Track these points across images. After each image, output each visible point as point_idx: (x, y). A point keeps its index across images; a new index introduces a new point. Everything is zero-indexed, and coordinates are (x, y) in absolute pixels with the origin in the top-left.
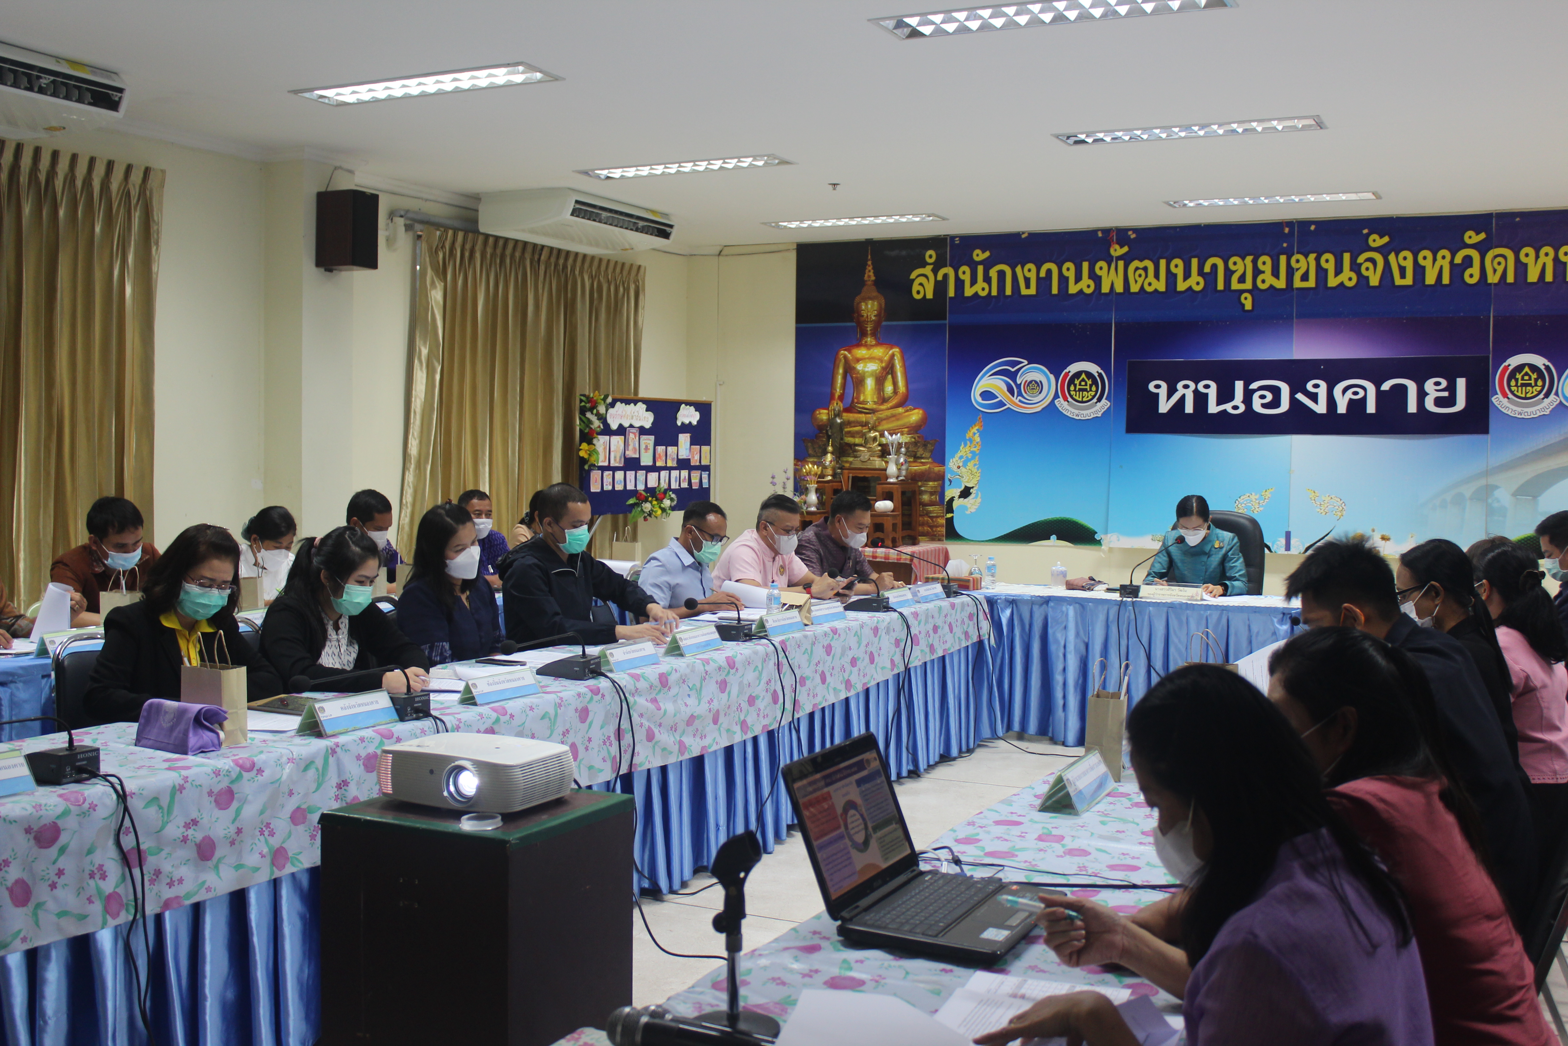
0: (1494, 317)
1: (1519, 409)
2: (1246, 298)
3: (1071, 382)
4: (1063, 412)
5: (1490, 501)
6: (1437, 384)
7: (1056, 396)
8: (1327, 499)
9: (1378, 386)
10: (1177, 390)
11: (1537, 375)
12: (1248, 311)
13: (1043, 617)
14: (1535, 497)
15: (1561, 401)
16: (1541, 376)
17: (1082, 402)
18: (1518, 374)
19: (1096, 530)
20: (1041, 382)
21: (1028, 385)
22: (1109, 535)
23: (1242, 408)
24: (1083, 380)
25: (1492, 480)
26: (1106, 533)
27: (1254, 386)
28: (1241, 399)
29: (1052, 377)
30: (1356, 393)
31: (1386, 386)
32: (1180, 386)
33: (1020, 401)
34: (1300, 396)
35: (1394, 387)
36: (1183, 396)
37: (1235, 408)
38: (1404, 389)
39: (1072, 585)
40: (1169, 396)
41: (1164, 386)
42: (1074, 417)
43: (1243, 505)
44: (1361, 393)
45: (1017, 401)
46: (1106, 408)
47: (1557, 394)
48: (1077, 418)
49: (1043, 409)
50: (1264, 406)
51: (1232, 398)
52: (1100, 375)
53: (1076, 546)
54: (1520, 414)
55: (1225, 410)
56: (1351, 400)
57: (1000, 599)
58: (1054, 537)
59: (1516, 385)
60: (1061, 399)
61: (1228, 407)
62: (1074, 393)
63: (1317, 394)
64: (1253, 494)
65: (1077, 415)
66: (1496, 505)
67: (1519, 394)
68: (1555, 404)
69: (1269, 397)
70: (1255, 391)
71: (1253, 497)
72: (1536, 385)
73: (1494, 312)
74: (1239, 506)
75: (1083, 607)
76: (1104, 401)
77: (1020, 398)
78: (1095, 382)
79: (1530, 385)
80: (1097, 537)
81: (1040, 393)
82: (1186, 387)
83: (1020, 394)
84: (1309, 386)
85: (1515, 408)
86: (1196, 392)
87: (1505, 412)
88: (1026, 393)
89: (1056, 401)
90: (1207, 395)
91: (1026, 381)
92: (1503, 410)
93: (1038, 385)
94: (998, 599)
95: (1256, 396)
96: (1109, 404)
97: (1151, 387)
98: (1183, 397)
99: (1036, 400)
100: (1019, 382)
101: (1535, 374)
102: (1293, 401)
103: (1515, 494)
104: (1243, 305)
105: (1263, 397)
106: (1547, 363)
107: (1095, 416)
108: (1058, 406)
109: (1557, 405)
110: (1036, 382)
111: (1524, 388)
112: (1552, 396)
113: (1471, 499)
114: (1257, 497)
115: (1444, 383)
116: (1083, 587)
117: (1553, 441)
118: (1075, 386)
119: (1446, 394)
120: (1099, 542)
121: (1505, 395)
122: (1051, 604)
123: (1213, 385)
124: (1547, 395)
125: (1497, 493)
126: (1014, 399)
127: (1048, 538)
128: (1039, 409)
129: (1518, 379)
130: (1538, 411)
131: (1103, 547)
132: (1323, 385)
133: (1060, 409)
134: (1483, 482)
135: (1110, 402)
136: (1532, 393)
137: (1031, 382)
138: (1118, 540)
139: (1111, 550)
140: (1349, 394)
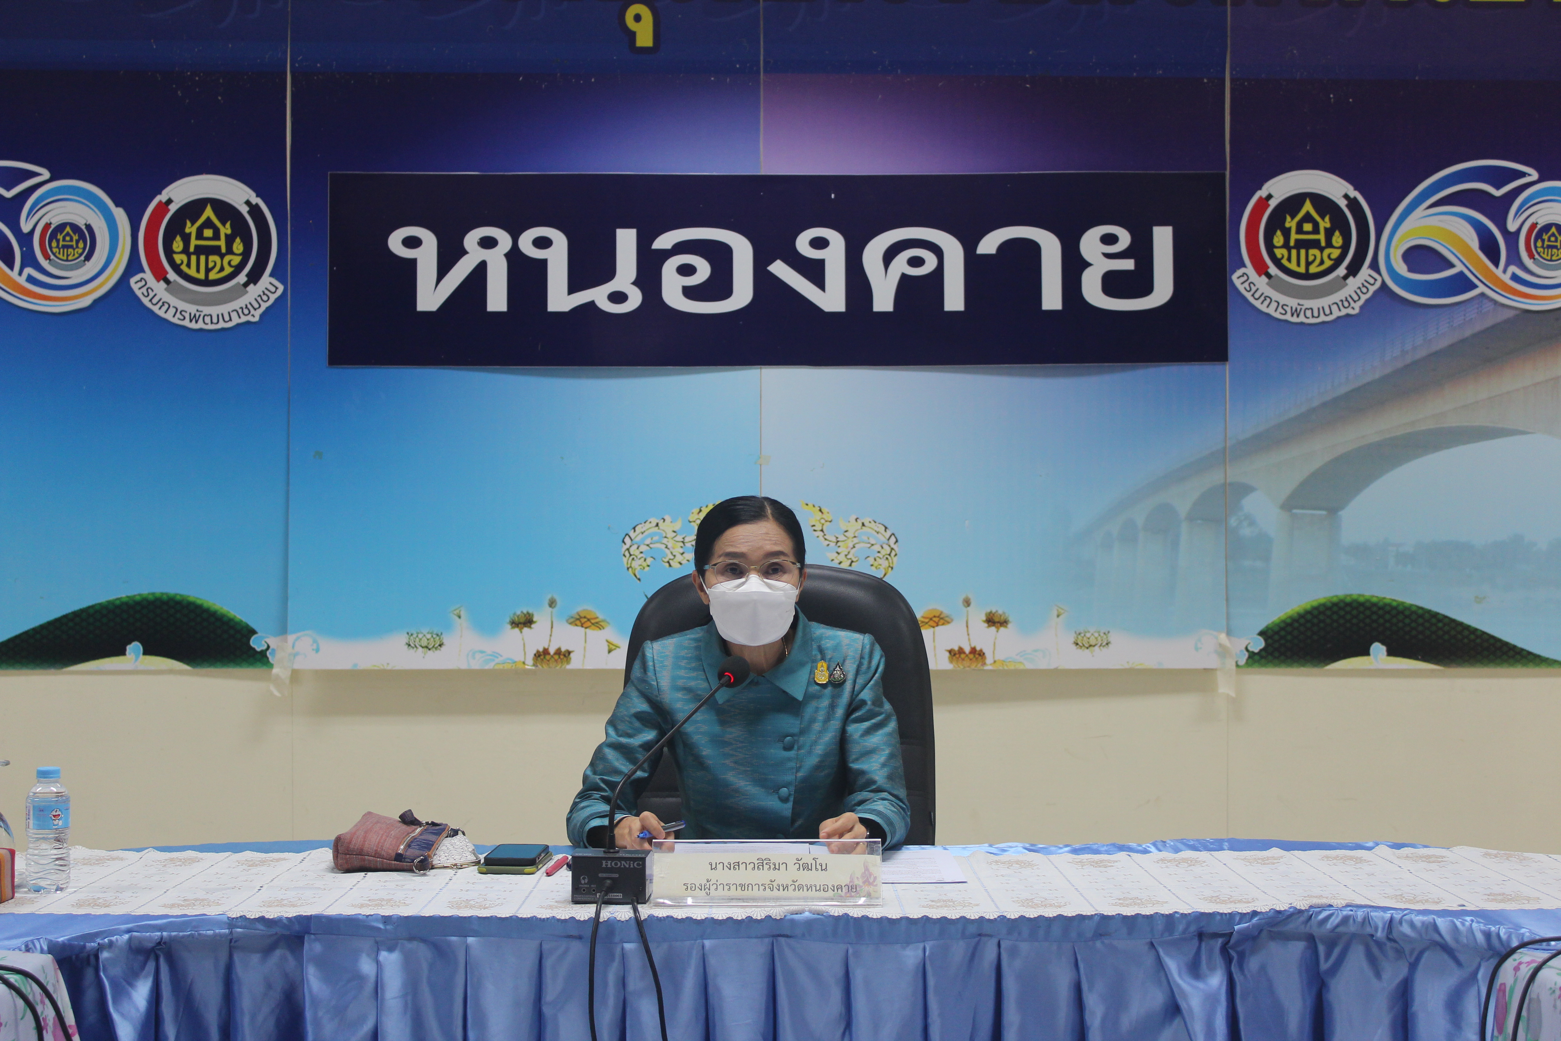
0: (1232, 80)
1: (1293, 302)
2: (638, 18)
3: (176, 227)
4: (155, 309)
5: (1233, 522)
6: (1110, 239)
7: (133, 267)
8: (854, 527)
9: (969, 247)
10: (465, 252)
11: (1331, 220)
12: (644, 50)
13: (276, 995)
14: (1333, 511)
15: (1384, 284)
16: (1339, 223)
17: (206, 283)
18: (1288, 218)
19: (253, 625)
20: (89, 227)
21: (53, 236)
22: (291, 638)
23: (635, 299)
24: (208, 224)
25: (1237, 473)
26: (283, 630)
27: (664, 241)
28: (633, 275)
29: (120, 215)
30: (916, 262)
31: (989, 245)
32: (471, 240)
33: (31, 279)
34: (779, 269)
35: (1007, 246)
36: (482, 267)
37: (618, 297)
38: (1032, 249)
39: (361, 853)
40: (443, 269)
41: (429, 239)
42: (186, 323)
43: (643, 548)
44: (931, 262)
45: (22, 280)
46: (273, 298)
47: (1374, 266)
48: (193, 325)
49: (96, 302)
50: (690, 293)
51: (608, 273)
52: (255, 210)
53: (199, 670)
54: (1296, 312)
55: (592, 303)
56: (904, 277)
57: (111, 944)
58: (134, 648)
59: (1286, 245)
60: (148, 275)
61: (599, 296)
62: (184, 257)
63: (821, 263)
64: (667, 518)
65: (194, 318)
66: (1246, 531)
67: (1293, 266)
68: (1372, 289)
69: (703, 270)
70: (666, 254)
71: (667, 527)
72: (1329, 245)
73: (1232, 69)
74: (633, 550)
75: (441, 952)
76: (266, 280)
77: (28, 271)
78: (240, 229)
79: (1316, 244)
80: (256, 643)
81: (88, 258)
82: (488, 243)
83: (29, 260)
84: (803, 244)
85: (1283, 299)
86: (514, 256)
87: (1263, 308)
88: (47, 257)
89: (133, 281)
90: (543, 264)
91: (48, 225)
92: (1257, 304)
93: (82, 237)
94: (101, 948)
95: (670, 267)
96: (281, 288)
97: (395, 242)
98: (481, 269)
99: (77, 276)
100: (26, 228)
101: (1327, 219)
102: (762, 278)
103: (1288, 505)
104: (632, 35)
105: (686, 270)
106: (1354, 193)
107: (244, 319)
108: (139, 293)
109: (1376, 293)
110: (75, 228)
111: (1303, 252)
112: (1365, 272)
113: (1190, 518)
114: (677, 526)
115: (1125, 239)
116: (399, 857)
117: (1369, 378)
118: (186, 239)
119: (1128, 265)
120: (260, 658)
121: (1262, 269)
122: (313, 947)
123: (559, 240)
124: (1354, 270)
125: (1250, 504)
126: (14, 274)
127: (122, 652)
128: (86, 302)
129: (1290, 229)
130: (1334, 308)
131: (275, 671)
132: (837, 241)
133: (146, 301)
134: (1215, 477)
135: (283, 281)
136: (1322, 262)
137: (61, 227)
138: (317, 650)
139: (296, 676)
140: (900, 265)
